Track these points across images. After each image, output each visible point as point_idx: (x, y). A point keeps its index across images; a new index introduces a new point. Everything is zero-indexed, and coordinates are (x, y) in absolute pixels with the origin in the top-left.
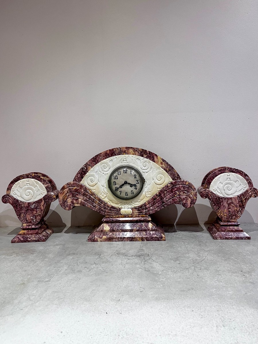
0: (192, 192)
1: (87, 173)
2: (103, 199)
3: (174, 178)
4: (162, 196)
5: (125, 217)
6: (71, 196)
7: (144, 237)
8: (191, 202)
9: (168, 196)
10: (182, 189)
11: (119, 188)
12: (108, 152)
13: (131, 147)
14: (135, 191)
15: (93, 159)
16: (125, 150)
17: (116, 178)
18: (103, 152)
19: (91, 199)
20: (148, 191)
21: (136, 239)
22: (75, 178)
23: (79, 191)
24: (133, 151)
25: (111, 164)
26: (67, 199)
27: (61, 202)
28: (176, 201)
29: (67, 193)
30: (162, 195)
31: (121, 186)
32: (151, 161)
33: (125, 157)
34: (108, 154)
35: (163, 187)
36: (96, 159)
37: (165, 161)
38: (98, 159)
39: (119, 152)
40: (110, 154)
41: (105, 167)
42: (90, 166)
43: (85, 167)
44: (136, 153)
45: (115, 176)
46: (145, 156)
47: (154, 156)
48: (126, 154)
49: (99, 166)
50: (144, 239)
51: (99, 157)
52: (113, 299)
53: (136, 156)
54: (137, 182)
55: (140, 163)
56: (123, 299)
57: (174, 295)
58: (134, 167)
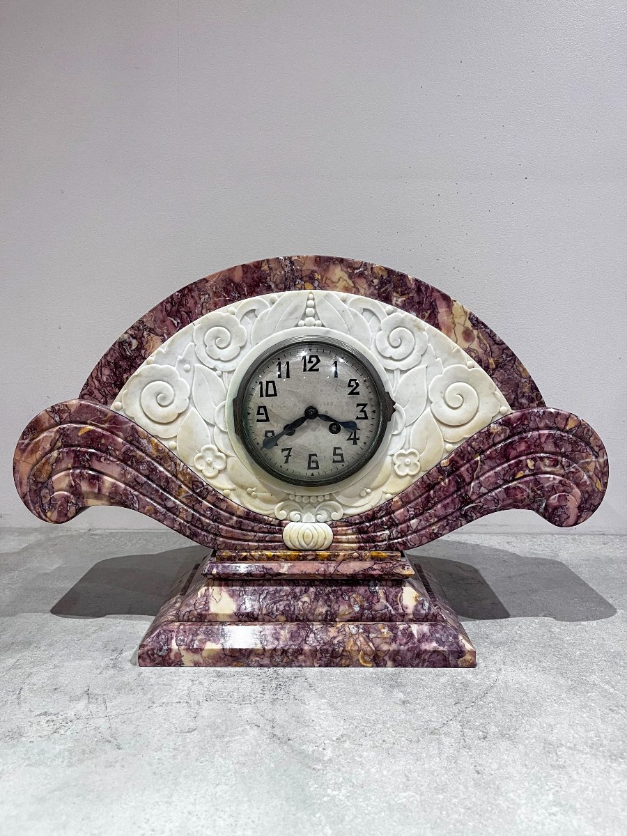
0: (587, 463)
1: (143, 368)
2: (210, 481)
3: (516, 398)
4: (461, 476)
5: (304, 559)
6: (69, 462)
7: (384, 652)
8: (582, 503)
9: (487, 475)
10: (550, 447)
11: (281, 435)
12: (238, 277)
13: (337, 259)
14: (351, 451)
15: (169, 306)
16: (313, 272)
17: (271, 392)
18: (213, 276)
19: (159, 479)
20: (403, 451)
21: (351, 660)
22: (87, 384)
23: (103, 441)
24: (346, 277)
25: (247, 328)
26: (50, 477)
27: (26, 489)
28: (519, 496)
29: (51, 450)
30: (463, 469)
31: (291, 429)
32: (423, 323)
33: (311, 302)
34: (238, 287)
35: (468, 436)
36: (180, 303)
37: (483, 324)
38: (191, 303)
39: (286, 279)
40: (244, 285)
41: (221, 341)
42: (157, 335)
43: (134, 338)
44: (357, 286)
45: (268, 383)
46: (400, 300)
47: (435, 301)
48: (315, 288)
49: (194, 334)
50: (384, 660)
51: (197, 298)
53: (359, 299)
54: (362, 411)
55: (377, 329)
58: (351, 348)
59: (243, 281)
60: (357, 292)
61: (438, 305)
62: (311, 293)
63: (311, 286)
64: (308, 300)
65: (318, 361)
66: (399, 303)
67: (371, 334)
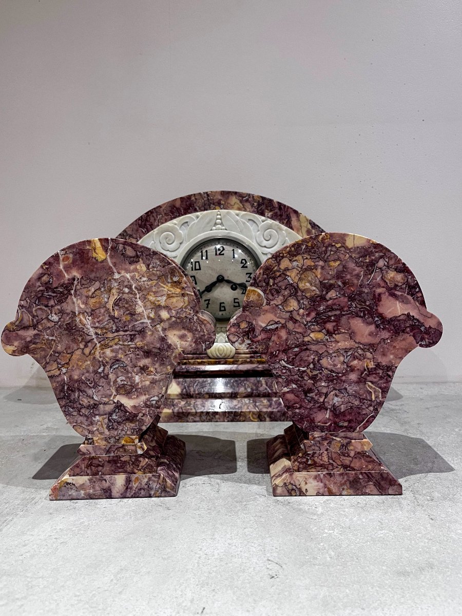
5: (219, 363)
7: (264, 412)
11: (203, 292)
12: (178, 204)
13: (233, 192)
15: (140, 222)
16: (220, 200)
17: (197, 267)
18: (164, 204)
21: (245, 417)
24: (238, 202)
25: (183, 232)
31: (209, 289)
32: (283, 226)
33: (219, 216)
34: (178, 209)
36: (146, 220)
37: (317, 226)
38: (152, 219)
39: (205, 204)
40: (182, 209)
41: (169, 240)
42: (133, 238)
44: (245, 207)
45: (196, 262)
46: (270, 214)
47: (289, 214)
48: (221, 209)
49: (154, 236)
50: (264, 417)
51: (155, 217)
52: (184, 604)
53: (246, 214)
54: (249, 277)
55: (256, 231)
56: (215, 605)
57: (378, 589)
58: (242, 242)
59: (181, 207)
60: (245, 210)
61: (291, 216)
62: (219, 211)
63: (219, 207)
64: (217, 215)
65: (224, 249)
66: (269, 216)
67: (253, 233)
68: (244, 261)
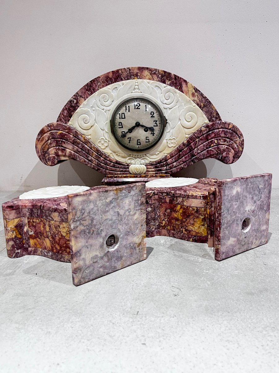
0: (237, 141)
1: (78, 110)
2: (103, 150)
3: (211, 118)
4: (191, 146)
5: (137, 177)
6: (54, 144)
8: (234, 155)
9: (200, 146)
10: (223, 135)
11: (127, 132)
12: (111, 76)
13: (146, 68)
14: (151, 138)
15: (86, 87)
16: (137, 73)
17: (123, 117)
18: (102, 75)
19: (86, 150)
20: (171, 138)
22: (59, 117)
23: (66, 136)
24: (149, 74)
25: (114, 94)
26: (48, 149)
27: (40, 154)
28: (212, 153)
29: (48, 140)
30: (192, 144)
31: (131, 130)
32: (177, 91)
33: (137, 84)
34: (111, 79)
35: (194, 132)
37: (199, 90)
38: (94, 86)
39: (128, 76)
40: (113, 78)
41: (105, 99)
42: (83, 98)
43: (75, 99)
44: (153, 77)
45: (122, 114)
46: (169, 82)
47: (181, 82)
48: (138, 79)
49: (96, 97)
51: (96, 84)
52: (126, 310)
53: (154, 82)
54: (155, 123)
55: (161, 93)
56: (144, 310)
57: (236, 302)
58: (151, 100)
59: (113, 77)
60: (153, 80)
61: (182, 84)
62: (137, 80)
64: (136, 83)
65: (140, 105)
66: (168, 83)
67: (158, 95)
68: (152, 113)
